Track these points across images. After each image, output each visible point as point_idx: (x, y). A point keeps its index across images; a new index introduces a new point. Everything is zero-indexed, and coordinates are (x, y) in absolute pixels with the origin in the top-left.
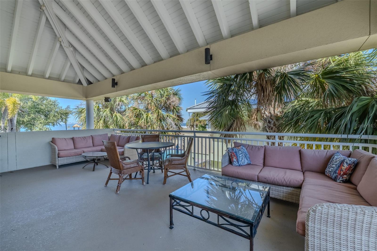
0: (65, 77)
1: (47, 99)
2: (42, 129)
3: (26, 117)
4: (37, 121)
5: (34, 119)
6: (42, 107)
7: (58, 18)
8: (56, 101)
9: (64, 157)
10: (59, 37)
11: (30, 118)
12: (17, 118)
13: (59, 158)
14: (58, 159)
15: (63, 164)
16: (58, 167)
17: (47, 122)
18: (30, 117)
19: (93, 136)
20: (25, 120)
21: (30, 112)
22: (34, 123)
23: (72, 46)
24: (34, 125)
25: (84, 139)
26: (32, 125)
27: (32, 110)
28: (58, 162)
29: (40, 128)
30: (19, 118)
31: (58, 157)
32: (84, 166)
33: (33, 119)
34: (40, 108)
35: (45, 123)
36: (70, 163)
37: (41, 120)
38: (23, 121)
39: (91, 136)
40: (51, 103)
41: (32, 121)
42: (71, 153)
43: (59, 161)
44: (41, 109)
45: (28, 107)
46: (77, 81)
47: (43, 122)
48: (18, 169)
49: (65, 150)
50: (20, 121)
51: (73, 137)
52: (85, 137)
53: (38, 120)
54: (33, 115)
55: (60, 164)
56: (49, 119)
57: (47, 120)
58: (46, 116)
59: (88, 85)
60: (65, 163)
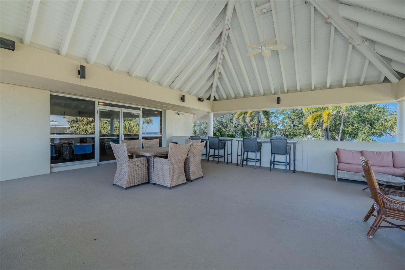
0: (365, 79)
1: (374, 106)
2: (365, 139)
3: (350, 127)
4: (360, 131)
5: (358, 129)
6: (368, 116)
7: (346, 19)
8: (386, 107)
9: (345, 171)
10: (349, 38)
11: (354, 128)
12: (343, 128)
13: (339, 171)
14: (337, 171)
15: (342, 178)
16: (337, 180)
17: (371, 132)
18: (354, 126)
19: (395, 152)
20: (349, 131)
21: (354, 122)
22: (358, 133)
23: (367, 39)
24: (357, 135)
25: (379, 155)
26: (356, 136)
27: (356, 119)
28: (337, 175)
29: (363, 138)
30: (344, 128)
31: (338, 169)
32: (366, 187)
33: (356, 129)
34: (365, 116)
35: (369, 133)
36: (351, 179)
37: (364, 130)
38: (347, 131)
39: (392, 152)
40: (379, 110)
41: (356, 131)
42: (353, 168)
43: (338, 173)
44: (366, 118)
45: (353, 117)
46: (382, 79)
47: (366, 132)
48: (308, 172)
49: (349, 163)
50: (345, 131)
51: (362, 151)
52: (380, 153)
53: (362, 130)
54: (356, 125)
55: (339, 177)
56: (374, 128)
57: (371, 130)
58: (371, 125)
59: (399, 80)
60: (345, 177)
